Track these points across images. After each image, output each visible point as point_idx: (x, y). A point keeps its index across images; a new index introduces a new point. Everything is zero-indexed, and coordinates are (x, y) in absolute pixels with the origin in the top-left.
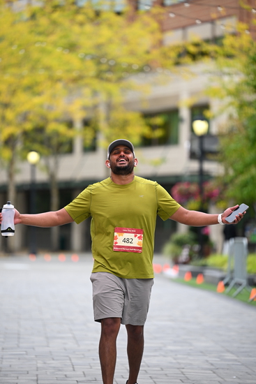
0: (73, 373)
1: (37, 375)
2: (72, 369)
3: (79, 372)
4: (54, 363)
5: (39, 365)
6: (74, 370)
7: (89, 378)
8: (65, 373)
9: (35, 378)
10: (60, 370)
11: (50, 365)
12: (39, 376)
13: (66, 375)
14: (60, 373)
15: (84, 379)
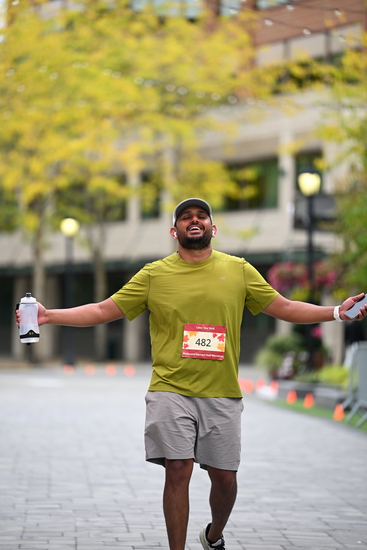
0: (128, 535)
1: (76, 538)
2: (125, 529)
3: (136, 535)
4: (101, 522)
5: (79, 524)
6: (129, 531)
7: (150, 543)
8: (116, 535)
9: (74, 542)
10: (108, 531)
11: (95, 524)
12: (79, 540)
13: (117, 539)
14: (109, 535)
15: (142, 544)
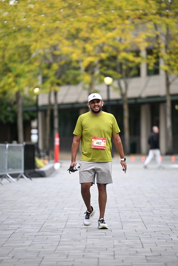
0: (143, 249)
1: (114, 251)
2: (141, 246)
3: (147, 249)
4: (127, 242)
5: (115, 243)
6: (143, 247)
7: (155, 254)
8: (136, 250)
9: (113, 253)
10: (131, 248)
11: (124, 244)
12: (115, 252)
13: (137, 251)
14: (132, 249)
15: (151, 254)
